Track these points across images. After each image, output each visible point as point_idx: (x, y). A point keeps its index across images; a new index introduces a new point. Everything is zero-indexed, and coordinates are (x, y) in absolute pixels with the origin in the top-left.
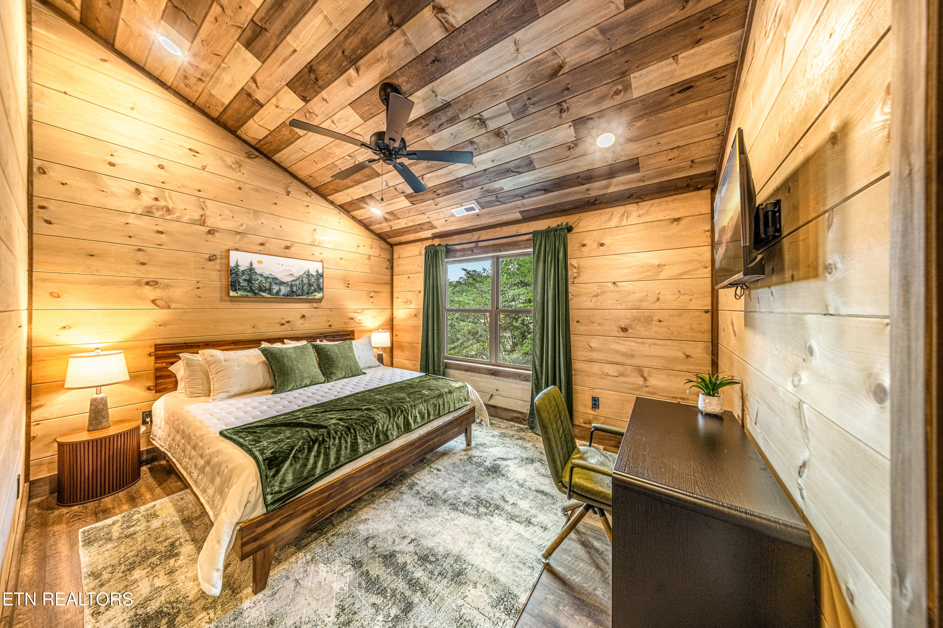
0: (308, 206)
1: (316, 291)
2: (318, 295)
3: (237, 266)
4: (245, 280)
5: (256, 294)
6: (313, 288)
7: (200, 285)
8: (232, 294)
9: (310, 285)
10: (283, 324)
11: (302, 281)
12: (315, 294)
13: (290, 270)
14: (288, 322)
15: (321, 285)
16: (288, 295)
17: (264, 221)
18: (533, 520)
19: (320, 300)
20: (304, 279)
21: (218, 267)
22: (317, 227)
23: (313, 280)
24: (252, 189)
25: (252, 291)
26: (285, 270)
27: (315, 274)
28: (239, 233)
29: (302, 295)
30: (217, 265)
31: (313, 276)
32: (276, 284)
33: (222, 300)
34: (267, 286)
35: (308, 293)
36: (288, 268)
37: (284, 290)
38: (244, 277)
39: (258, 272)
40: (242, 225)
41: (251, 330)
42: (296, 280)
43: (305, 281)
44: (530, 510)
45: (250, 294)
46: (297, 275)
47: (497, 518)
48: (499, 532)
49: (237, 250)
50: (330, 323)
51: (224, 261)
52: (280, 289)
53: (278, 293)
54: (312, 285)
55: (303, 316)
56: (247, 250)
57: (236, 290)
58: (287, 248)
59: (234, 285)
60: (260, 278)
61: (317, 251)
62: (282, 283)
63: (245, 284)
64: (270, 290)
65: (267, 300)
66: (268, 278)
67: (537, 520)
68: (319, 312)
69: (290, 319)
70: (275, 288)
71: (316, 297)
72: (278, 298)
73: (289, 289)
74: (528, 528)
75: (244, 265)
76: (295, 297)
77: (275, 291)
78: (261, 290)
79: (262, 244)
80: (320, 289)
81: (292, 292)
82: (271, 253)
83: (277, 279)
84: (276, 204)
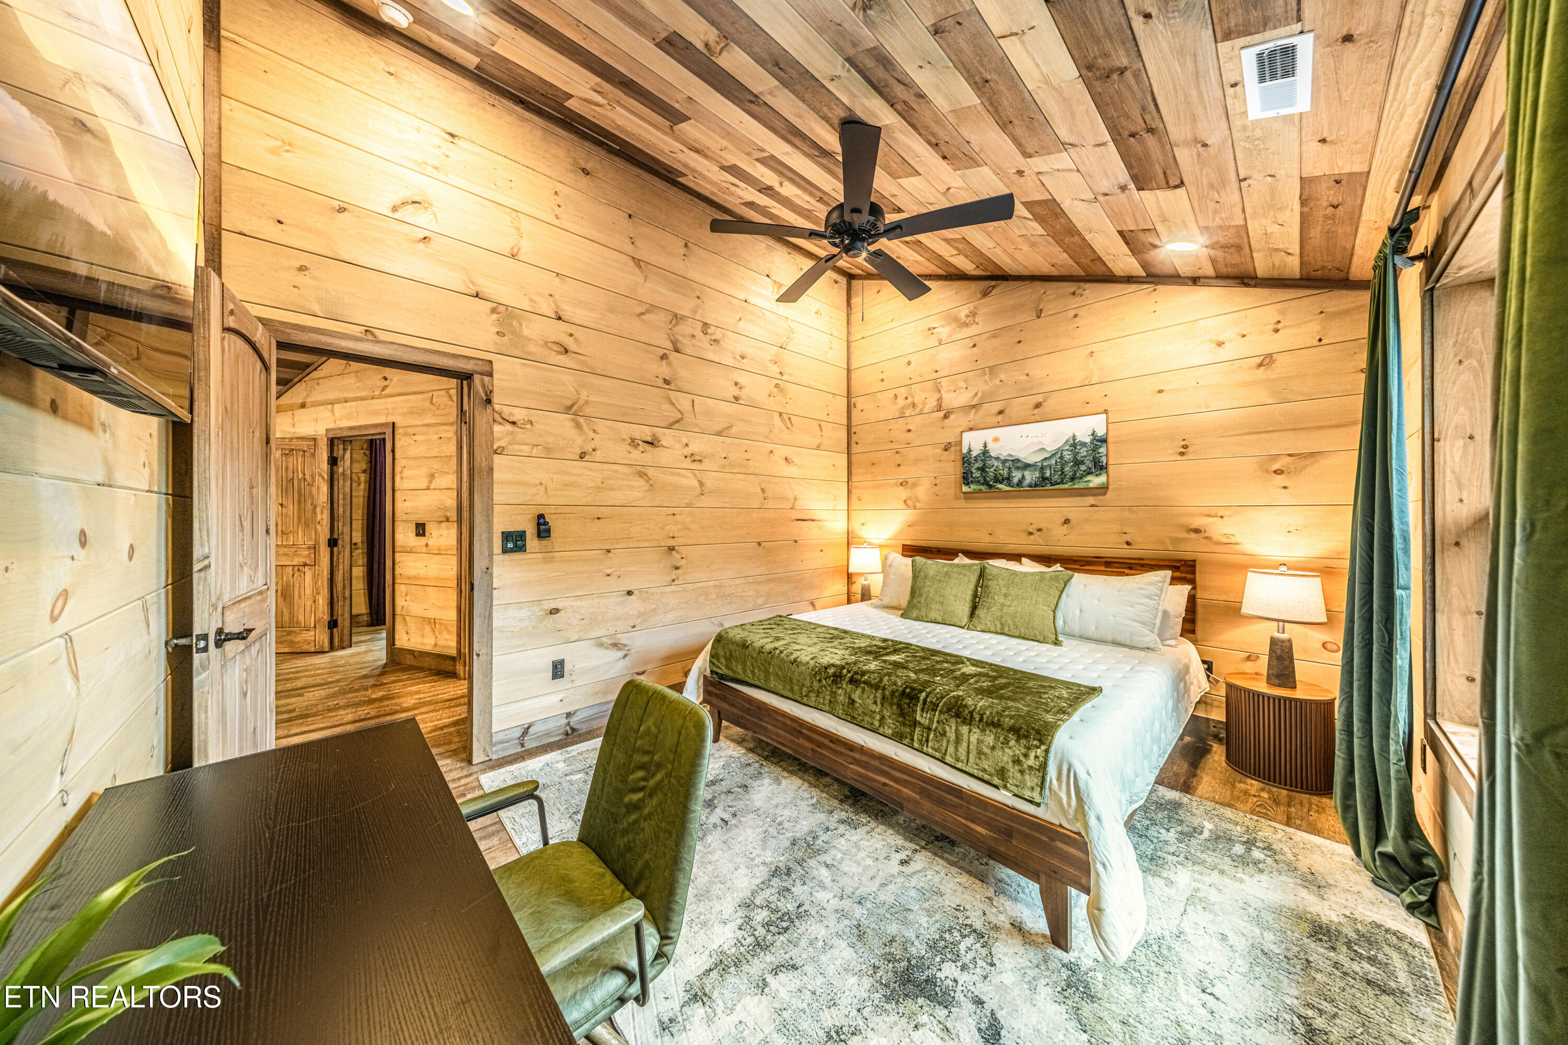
0: (1076, 316)
1: (1090, 473)
2: (1096, 481)
3: (970, 451)
4: (978, 469)
5: (991, 487)
6: (1083, 468)
7: (937, 481)
8: (965, 489)
9: (1077, 463)
10: (1031, 534)
11: (1062, 457)
12: (1089, 478)
13: (1040, 442)
14: (1039, 530)
15: (1104, 459)
16: (1036, 485)
17: (1002, 376)
18: (699, 1011)
19: (1103, 490)
20: (1065, 453)
21: (953, 457)
22: (1094, 348)
23: (1083, 452)
24: (988, 338)
25: (986, 483)
26: (1032, 443)
27: (1088, 440)
28: (973, 406)
29: (1062, 482)
30: (952, 455)
31: (1084, 444)
32: (1018, 468)
33: (957, 498)
34: (1005, 473)
35: (1073, 479)
36: (1036, 440)
37: (1030, 477)
38: (977, 465)
39: (993, 454)
40: (976, 394)
41: (987, 539)
42: (1051, 457)
43: (1068, 456)
44: (734, 1018)
45: (983, 488)
46: (1051, 448)
47: (731, 935)
48: (697, 928)
49: (971, 429)
50: (1128, 538)
51: (958, 448)
52: (1023, 477)
53: (1020, 483)
54: (1082, 463)
55: (1067, 521)
56: (982, 426)
57: (968, 484)
58: (1038, 405)
59: (966, 478)
60: (996, 464)
61: (1093, 393)
62: (1027, 466)
63: (977, 474)
64: (1008, 480)
65: (1006, 496)
66: (1006, 460)
67: (696, 1020)
68: (1101, 513)
69: (1042, 526)
70: (1017, 475)
71: (1091, 485)
72: (1021, 490)
73: (1037, 474)
74: (681, 988)
75: (976, 451)
76: (1049, 487)
77: (1015, 480)
78: (997, 480)
79: (1001, 412)
80: (1099, 467)
81: (1044, 480)
82: (1014, 421)
83: (1018, 460)
84: (1020, 342)
